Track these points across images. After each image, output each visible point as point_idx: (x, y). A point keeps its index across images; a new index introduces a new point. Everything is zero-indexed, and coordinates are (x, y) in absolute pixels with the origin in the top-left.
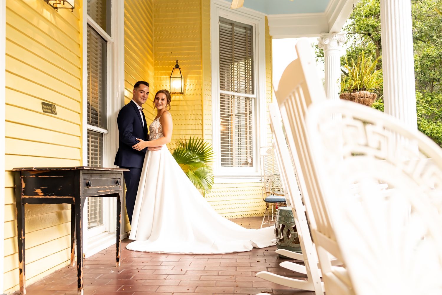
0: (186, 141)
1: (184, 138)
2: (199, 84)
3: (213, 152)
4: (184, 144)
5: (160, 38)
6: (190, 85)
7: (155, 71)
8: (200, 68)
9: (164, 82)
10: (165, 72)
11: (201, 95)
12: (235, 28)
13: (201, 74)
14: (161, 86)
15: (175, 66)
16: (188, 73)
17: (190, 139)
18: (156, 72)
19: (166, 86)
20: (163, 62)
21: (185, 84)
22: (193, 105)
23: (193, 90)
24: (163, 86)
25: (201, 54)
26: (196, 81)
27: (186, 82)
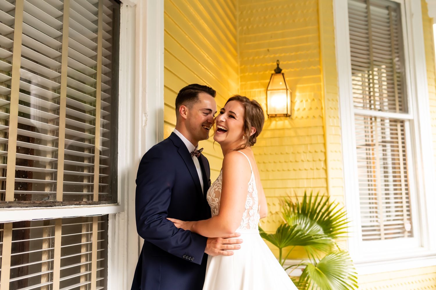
0: (297, 199)
1: (293, 194)
2: (317, 98)
3: (348, 220)
4: (294, 204)
5: (248, 28)
6: (302, 101)
7: (241, 81)
8: (319, 71)
10: (257, 82)
11: (322, 118)
12: (372, 8)
13: (320, 82)
15: (275, 70)
16: (296, 82)
17: (305, 196)
18: (243, 83)
20: (254, 66)
21: (293, 100)
22: (308, 136)
23: (307, 110)
25: (319, 47)
26: (313, 94)
27: (295, 96)
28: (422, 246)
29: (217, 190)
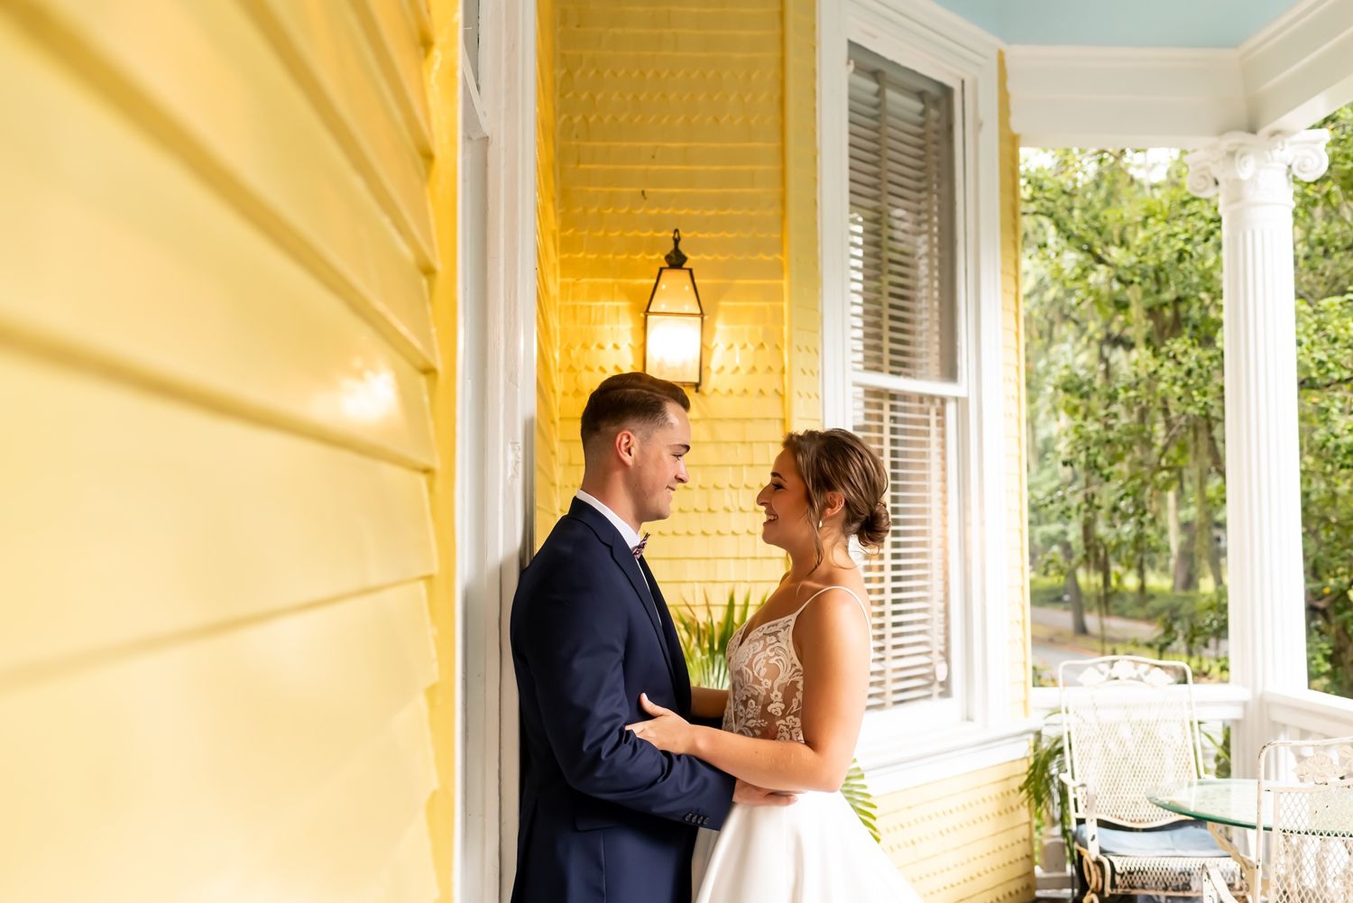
0: (709, 612)
1: (700, 600)
2: (770, 343)
4: (702, 626)
5: (585, 119)
6: (731, 347)
7: (563, 276)
8: (777, 270)
9: (607, 327)
10: (610, 281)
11: (782, 396)
12: (891, 95)
13: (783, 300)
14: (594, 347)
15: (668, 258)
16: (720, 293)
17: (731, 606)
18: (570, 280)
19: (616, 347)
20: (601, 233)
21: (706, 343)
22: (744, 443)
23: (743, 371)
24: (601, 347)
25: (783, 202)
26: (760, 329)
27: (713, 331)
28: (969, 719)
29: (772, 661)
